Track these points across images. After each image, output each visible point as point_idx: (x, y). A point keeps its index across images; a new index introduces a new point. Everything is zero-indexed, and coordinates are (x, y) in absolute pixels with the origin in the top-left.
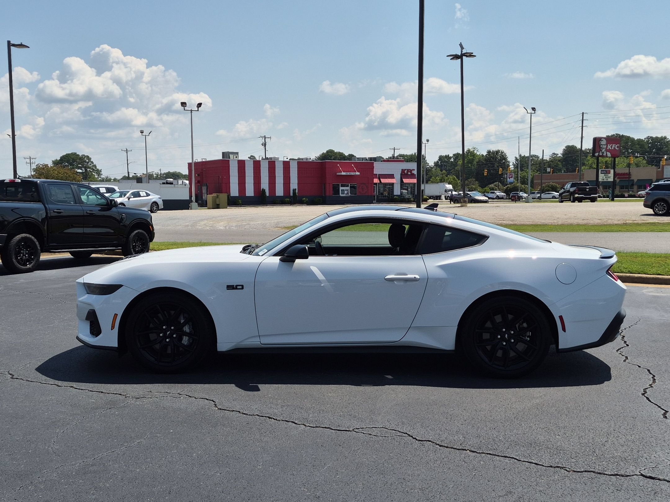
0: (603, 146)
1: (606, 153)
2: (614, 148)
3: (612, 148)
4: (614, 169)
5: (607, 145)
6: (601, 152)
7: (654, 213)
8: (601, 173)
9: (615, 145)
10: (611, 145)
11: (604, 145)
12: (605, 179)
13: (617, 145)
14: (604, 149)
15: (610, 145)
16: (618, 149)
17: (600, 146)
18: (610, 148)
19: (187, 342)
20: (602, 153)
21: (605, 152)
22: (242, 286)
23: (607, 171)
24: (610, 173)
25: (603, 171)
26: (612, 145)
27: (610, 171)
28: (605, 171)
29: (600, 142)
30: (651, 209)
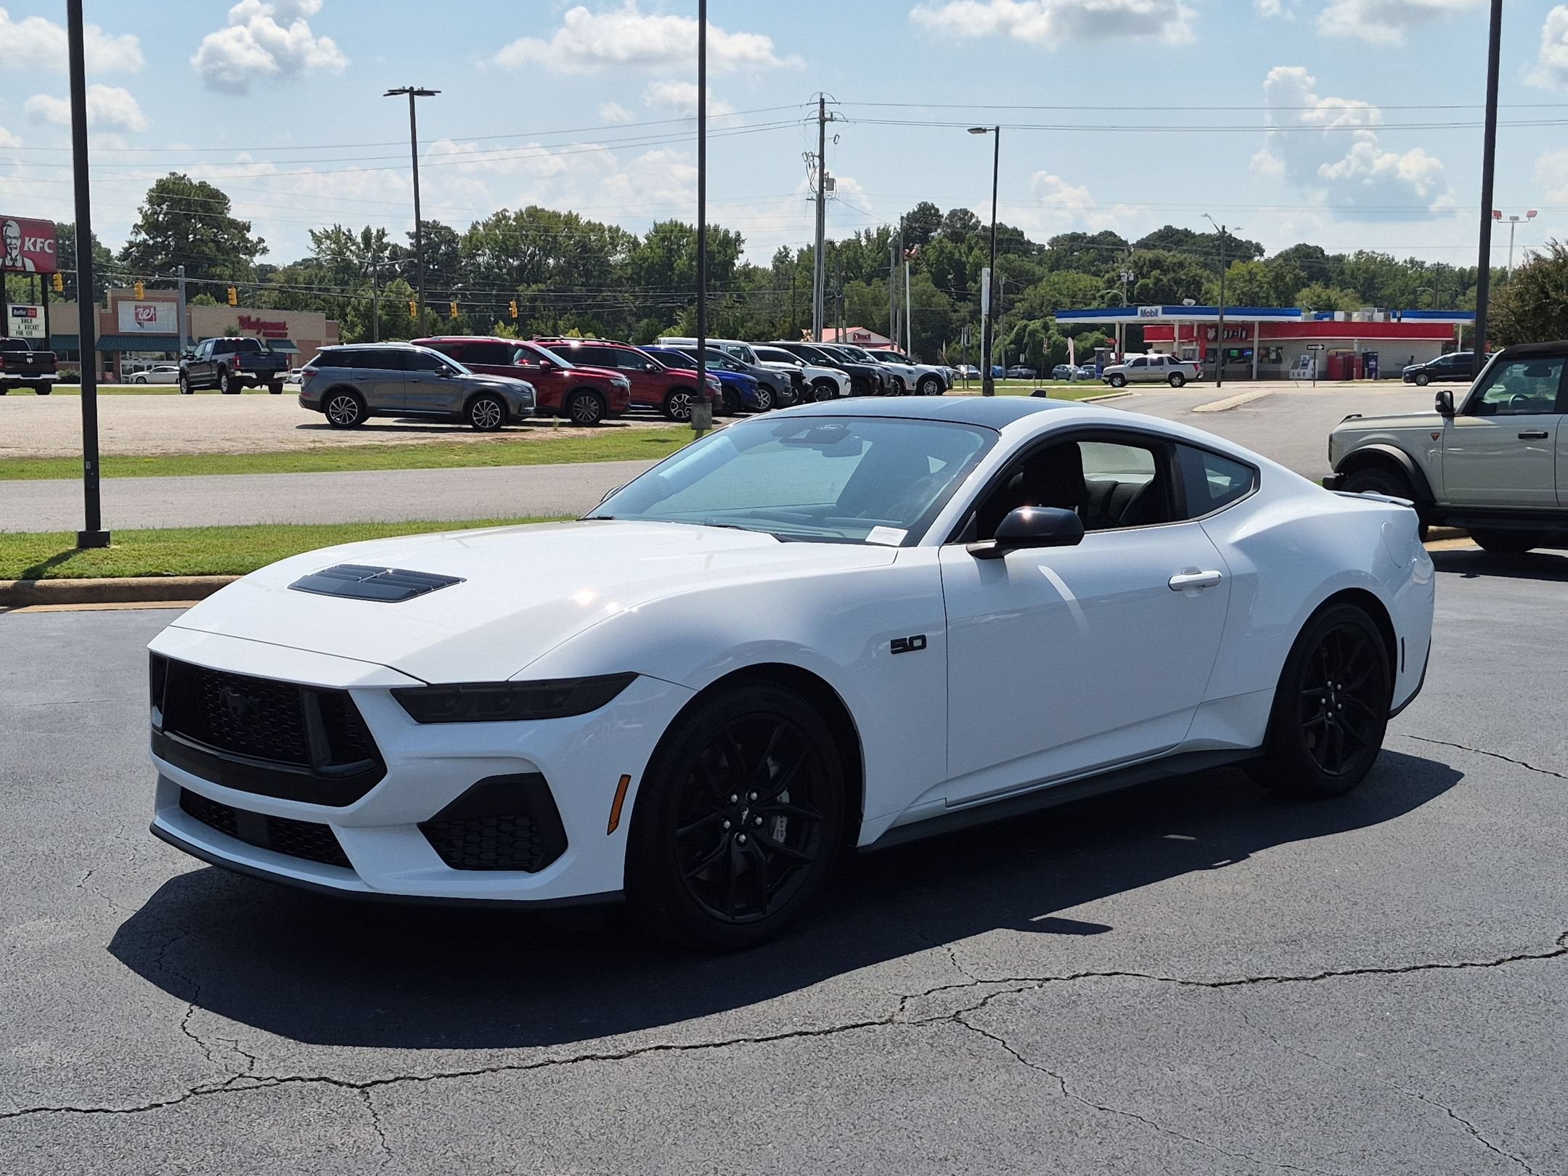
0: (14, 241)
1: (23, 260)
2: (42, 249)
3: (35, 248)
4: (43, 305)
5: (22, 237)
6: (9, 257)
7: (328, 423)
8: (14, 316)
9: (43, 240)
10: (33, 240)
11: (14, 238)
12: (24, 333)
13: (47, 242)
14: (16, 248)
15: (30, 240)
16: (51, 252)
17: (5, 241)
18: (32, 249)
19: (785, 833)
20: (11, 259)
21: (18, 257)
22: (923, 638)
23: (29, 311)
24: (35, 316)
25: (18, 309)
26: (36, 240)
27: (35, 309)
28: (24, 309)
29: (5, 228)
30: (321, 411)
